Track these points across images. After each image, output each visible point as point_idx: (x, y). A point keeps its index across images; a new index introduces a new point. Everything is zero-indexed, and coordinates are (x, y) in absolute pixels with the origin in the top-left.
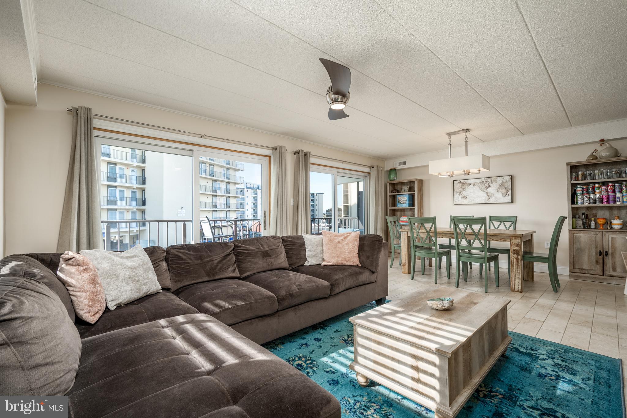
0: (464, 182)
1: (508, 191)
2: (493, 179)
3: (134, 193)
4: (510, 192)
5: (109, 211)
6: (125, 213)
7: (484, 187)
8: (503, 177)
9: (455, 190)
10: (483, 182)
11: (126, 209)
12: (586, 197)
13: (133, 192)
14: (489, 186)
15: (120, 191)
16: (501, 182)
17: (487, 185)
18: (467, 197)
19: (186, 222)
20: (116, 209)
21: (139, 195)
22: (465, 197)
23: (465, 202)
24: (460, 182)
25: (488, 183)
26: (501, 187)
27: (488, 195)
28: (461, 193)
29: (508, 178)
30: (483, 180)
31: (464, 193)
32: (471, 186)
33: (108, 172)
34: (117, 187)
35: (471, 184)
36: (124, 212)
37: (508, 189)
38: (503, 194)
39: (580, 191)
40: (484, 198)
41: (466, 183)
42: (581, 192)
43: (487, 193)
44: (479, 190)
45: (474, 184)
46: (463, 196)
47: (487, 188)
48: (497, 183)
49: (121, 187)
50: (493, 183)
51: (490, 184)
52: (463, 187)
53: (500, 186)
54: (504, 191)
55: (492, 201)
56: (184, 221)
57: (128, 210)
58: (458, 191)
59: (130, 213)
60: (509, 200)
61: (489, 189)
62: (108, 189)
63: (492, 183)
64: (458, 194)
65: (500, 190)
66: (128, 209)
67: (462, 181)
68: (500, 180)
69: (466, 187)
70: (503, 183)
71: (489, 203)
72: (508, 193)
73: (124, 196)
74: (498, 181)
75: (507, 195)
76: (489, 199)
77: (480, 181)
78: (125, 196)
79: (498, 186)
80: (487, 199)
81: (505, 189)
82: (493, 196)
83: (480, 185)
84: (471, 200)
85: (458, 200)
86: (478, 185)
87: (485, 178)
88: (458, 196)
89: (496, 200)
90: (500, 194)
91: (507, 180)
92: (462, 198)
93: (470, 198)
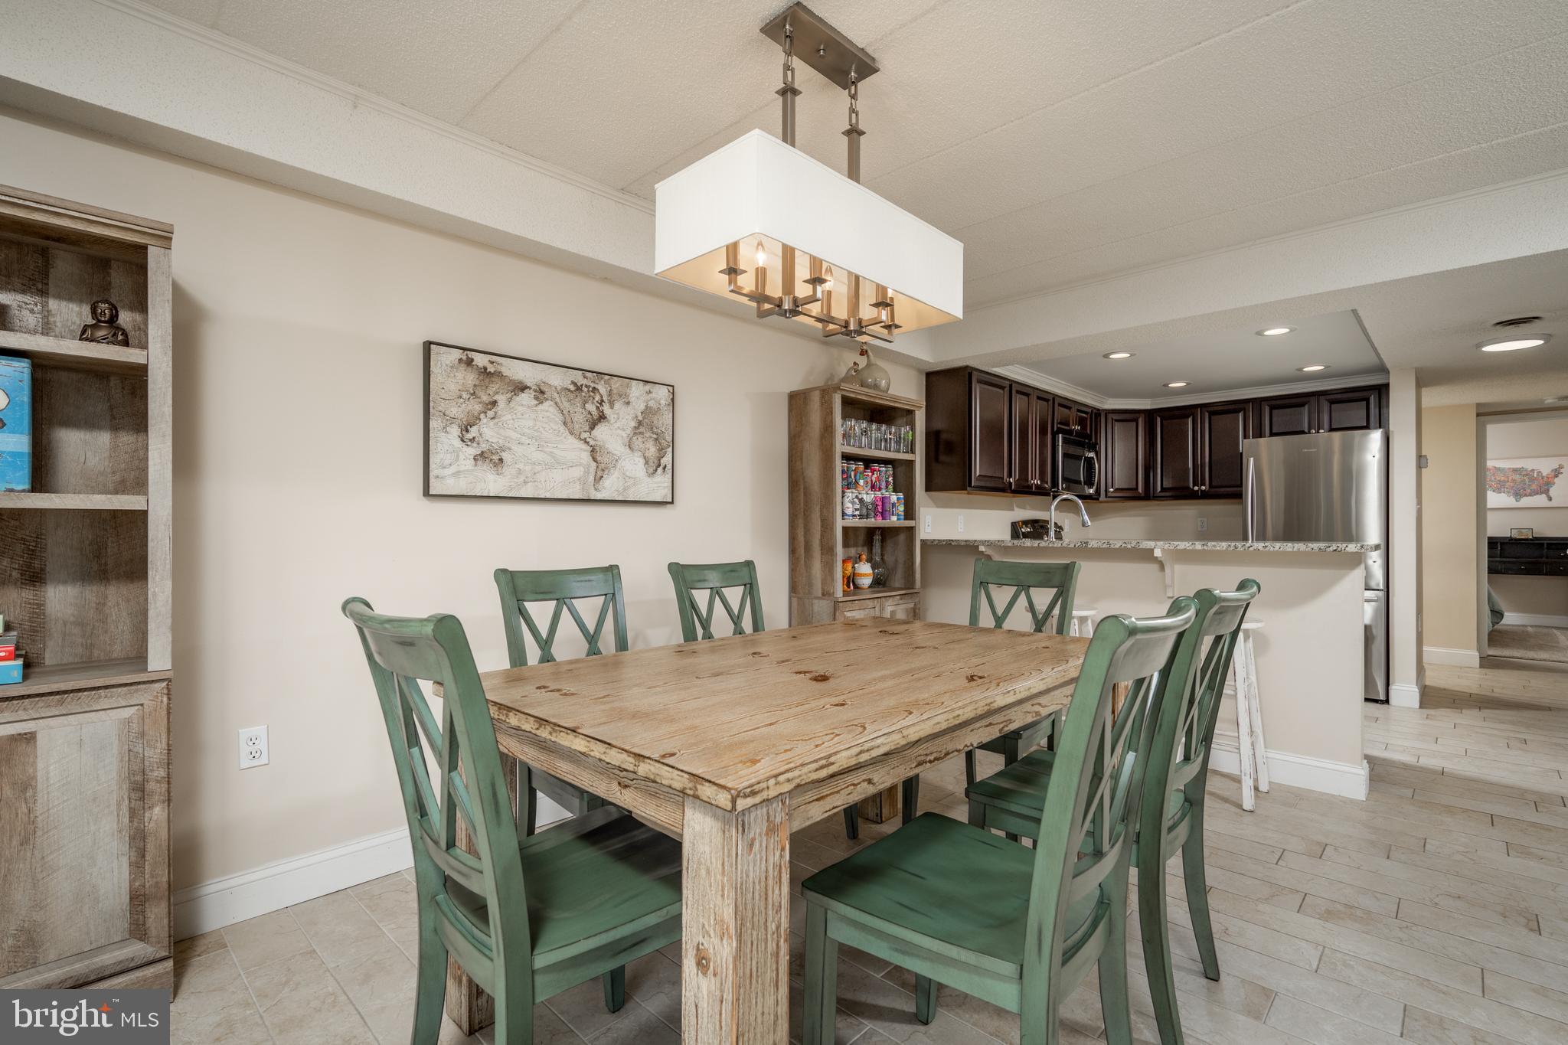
0: (491, 369)
1: (662, 451)
2: (616, 384)
4: (667, 460)
7: (580, 418)
8: (648, 387)
9: (436, 407)
10: (579, 389)
14: (602, 417)
16: (642, 407)
17: (591, 407)
18: (504, 455)
22: (492, 458)
23: (492, 482)
24: (469, 362)
25: (597, 398)
26: (642, 429)
27: (595, 460)
28: (473, 432)
29: (662, 396)
30: (580, 380)
31: (488, 431)
32: (526, 398)
35: (522, 388)
37: (665, 444)
38: (647, 463)
40: (578, 472)
41: (498, 374)
43: (593, 450)
44: (562, 428)
45: (540, 394)
46: (484, 447)
47: (593, 426)
48: (629, 409)
50: (617, 406)
51: (607, 410)
52: (485, 398)
53: (640, 423)
54: (652, 451)
55: (610, 488)
58: (454, 411)
60: (666, 496)
61: (601, 431)
63: (612, 404)
64: (455, 431)
65: (638, 442)
67: (480, 360)
68: (638, 398)
69: (501, 399)
70: (648, 411)
71: (599, 496)
72: (662, 462)
74: (632, 399)
75: (660, 470)
76: (598, 479)
77: (566, 380)
79: (633, 424)
80: (591, 478)
81: (656, 439)
82: (615, 466)
83: (566, 405)
84: (522, 478)
85: (453, 469)
86: (558, 400)
87: (588, 374)
88: (458, 443)
89: (625, 489)
90: (637, 459)
91: (663, 402)
92: (475, 459)
93: (521, 466)
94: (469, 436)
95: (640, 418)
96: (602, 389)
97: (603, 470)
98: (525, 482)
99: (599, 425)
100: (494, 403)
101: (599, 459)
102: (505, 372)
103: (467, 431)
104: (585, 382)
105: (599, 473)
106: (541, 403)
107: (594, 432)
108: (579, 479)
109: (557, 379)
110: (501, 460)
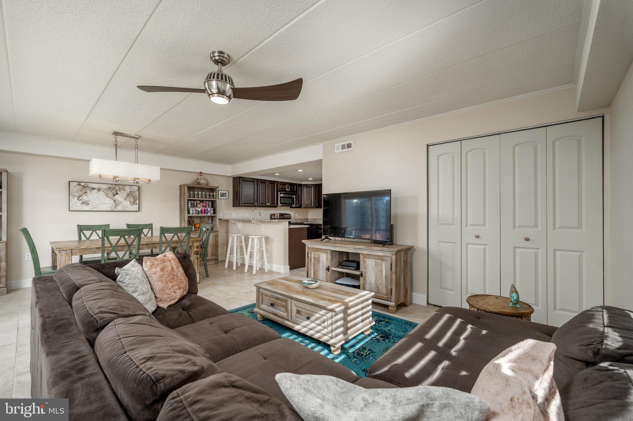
0: (85, 185)
1: (135, 200)
2: (121, 187)
4: (137, 202)
7: (110, 194)
8: (131, 187)
9: (71, 193)
10: (110, 188)
12: (195, 209)
14: (117, 194)
16: (129, 191)
17: (114, 192)
18: (89, 202)
22: (86, 203)
23: (86, 208)
24: (80, 185)
25: (116, 190)
26: (129, 196)
27: (115, 202)
28: (81, 198)
29: (136, 188)
30: (110, 186)
31: (85, 198)
32: (95, 191)
35: (94, 189)
37: (136, 198)
38: (131, 202)
39: (190, 205)
40: (110, 205)
41: (88, 187)
43: (114, 201)
44: (105, 196)
45: (99, 190)
46: (84, 201)
47: (114, 195)
48: (125, 192)
50: (121, 191)
51: (118, 192)
52: (84, 191)
53: (128, 194)
54: (132, 200)
55: (119, 208)
58: (76, 194)
60: (136, 209)
61: (117, 197)
63: (120, 191)
64: (76, 198)
65: (128, 198)
67: (82, 184)
68: (128, 189)
69: (88, 191)
70: (131, 192)
71: (116, 210)
72: (136, 202)
74: (126, 189)
75: (135, 204)
76: (116, 207)
77: (106, 186)
79: (126, 195)
80: (114, 206)
81: (134, 198)
82: (121, 204)
83: (106, 192)
84: (94, 207)
85: (75, 206)
86: (104, 191)
87: (113, 185)
88: (77, 200)
89: (124, 208)
90: (127, 202)
91: (136, 190)
92: (81, 203)
93: (94, 204)
94: (80, 199)
95: (129, 193)
96: (117, 188)
97: (117, 205)
98: (95, 208)
99: (116, 195)
100: (87, 192)
101: (116, 202)
102: (89, 186)
103: (79, 198)
104: (112, 187)
105: (116, 205)
106: (99, 191)
107: (114, 197)
108: (110, 207)
109: (104, 186)
110: (88, 203)
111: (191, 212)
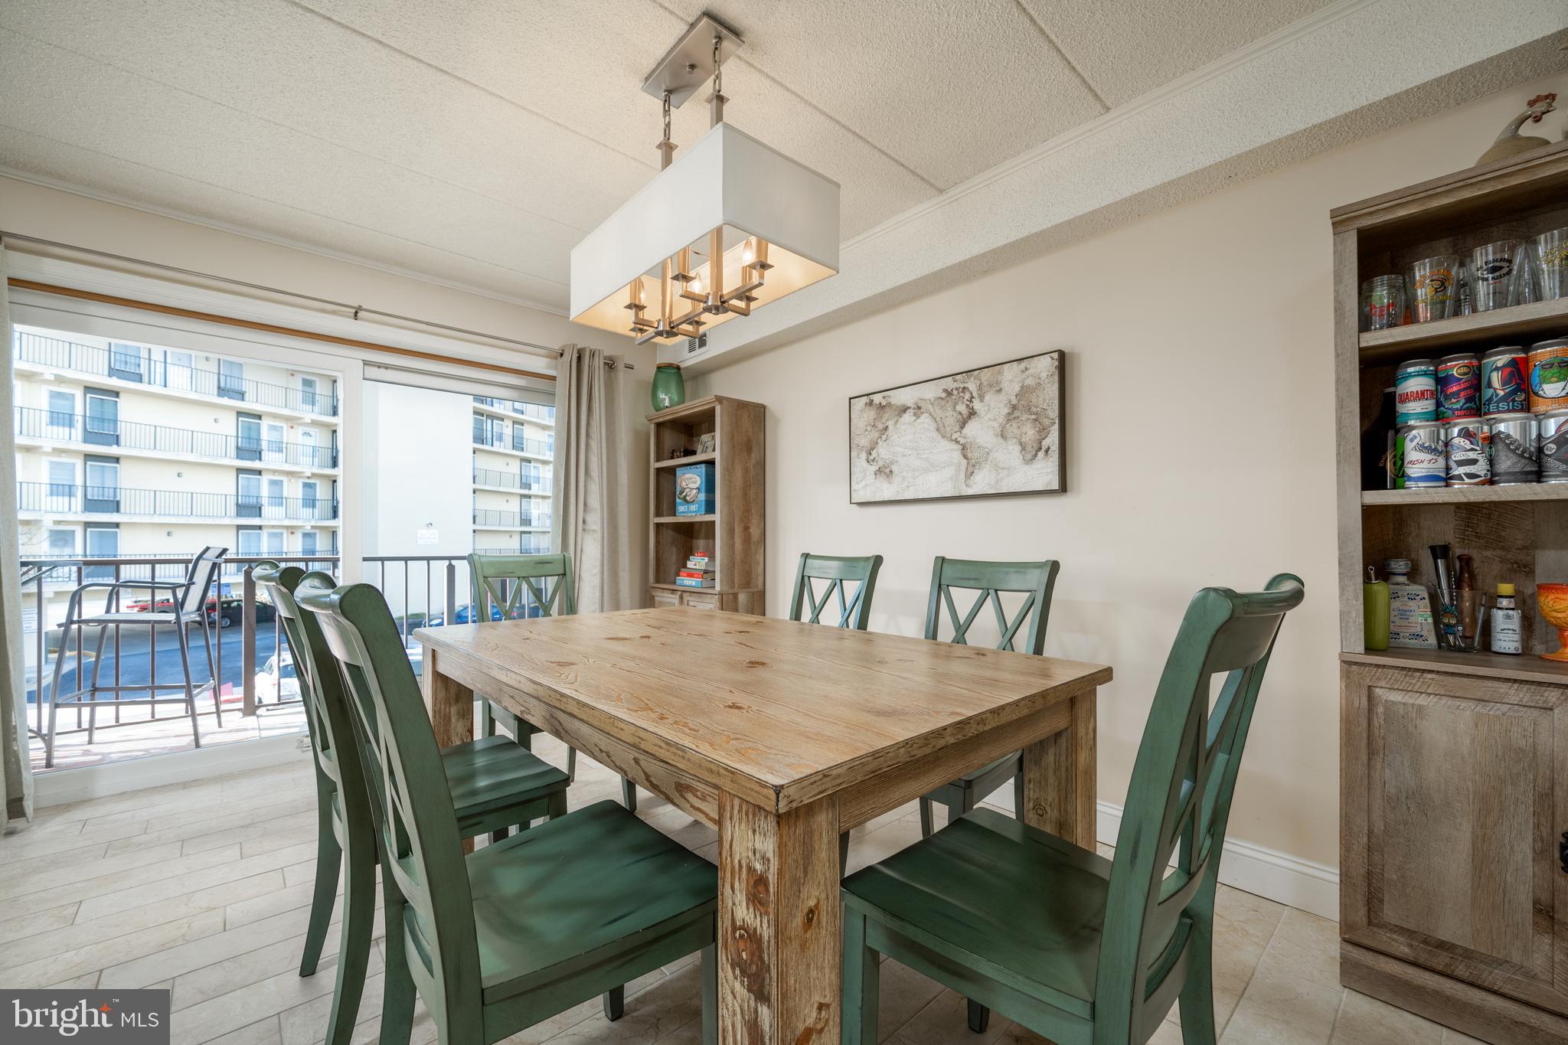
0: (884, 403)
1: (1043, 432)
2: (986, 375)
3: (311, 487)
4: (1053, 439)
5: (240, 531)
6: (285, 535)
7: (951, 420)
8: (1023, 365)
9: (855, 442)
10: (949, 393)
11: (287, 527)
12: (1466, 434)
13: (305, 485)
14: (972, 413)
15: (273, 483)
16: (1017, 388)
17: (962, 408)
18: (894, 468)
19: (454, 562)
20: (260, 528)
21: (322, 492)
22: (885, 472)
23: (886, 491)
24: (871, 403)
25: (967, 396)
26: (1017, 413)
27: (965, 457)
28: (874, 454)
29: (1046, 367)
30: (949, 384)
31: (883, 452)
32: (908, 417)
33: (237, 437)
34: (263, 473)
35: (904, 410)
36: (282, 533)
37: (1046, 421)
38: (1023, 449)
39: (1421, 395)
40: (950, 472)
41: (889, 405)
42: (1428, 405)
43: (964, 448)
44: (935, 434)
45: (918, 410)
46: (881, 463)
47: (963, 424)
48: (1001, 396)
49: (274, 472)
50: (987, 398)
51: (977, 405)
52: (881, 427)
53: (1014, 407)
54: (1030, 433)
55: (981, 483)
56: (450, 558)
57: (292, 530)
58: (864, 442)
59: (299, 536)
60: (1050, 483)
61: (972, 429)
62: (238, 476)
63: (982, 398)
64: (864, 455)
65: (1013, 429)
66: (292, 527)
67: (877, 399)
68: (1011, 380)
69: (890, 424)
70: (1025, 391)
71: (970, 492)
72: (1045, 443)
73: (282, 495)
74: (1005, 385)
75: (1041, 454)
76: (969, 475)
77: (937, 390)
78: (285, 494)
79: (1006, 411)
80: (962, 475)
81: (1036, 420)
82: (986, 460)
83: (939, 413)
84: (906, 484)
85: (863, 483)
86: (932, 410)
87: (958, 377)
88: (865, 464)
89: (997, 482)
90: (1011, 448)
91: (1044, 375)
92: (875, 474)
93: (904, 474)
94: (871, 458)
95: (1014, 402)
96: (972, 386)
97: (974, 466)
98: (908, 487)
99: (969, 422)
100: (886, 428)
101: (969, 455)
102: (893, 401)
103: (870, 454)
104: (956, 385)
105: (970, 469)
106: (919, 417)
107: (964, 431)
108: (951, 478)
109: (932, 392)
110: (891, 472)
111: (1418, 462)
